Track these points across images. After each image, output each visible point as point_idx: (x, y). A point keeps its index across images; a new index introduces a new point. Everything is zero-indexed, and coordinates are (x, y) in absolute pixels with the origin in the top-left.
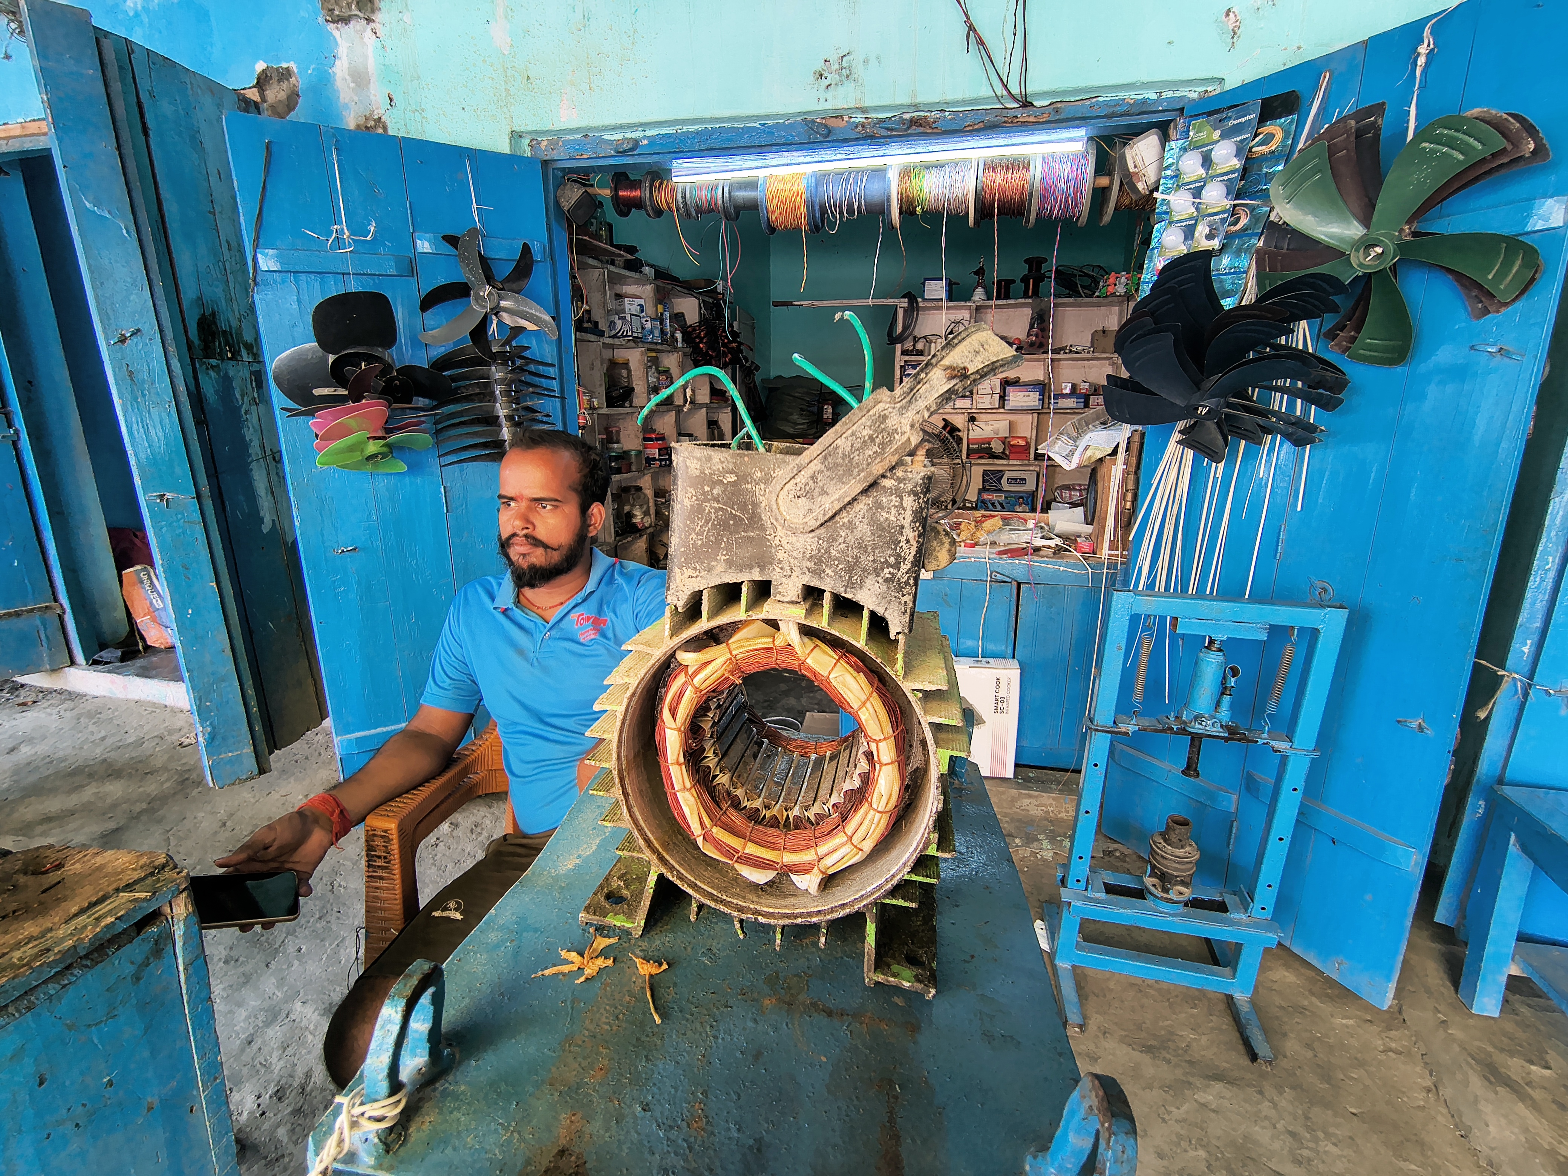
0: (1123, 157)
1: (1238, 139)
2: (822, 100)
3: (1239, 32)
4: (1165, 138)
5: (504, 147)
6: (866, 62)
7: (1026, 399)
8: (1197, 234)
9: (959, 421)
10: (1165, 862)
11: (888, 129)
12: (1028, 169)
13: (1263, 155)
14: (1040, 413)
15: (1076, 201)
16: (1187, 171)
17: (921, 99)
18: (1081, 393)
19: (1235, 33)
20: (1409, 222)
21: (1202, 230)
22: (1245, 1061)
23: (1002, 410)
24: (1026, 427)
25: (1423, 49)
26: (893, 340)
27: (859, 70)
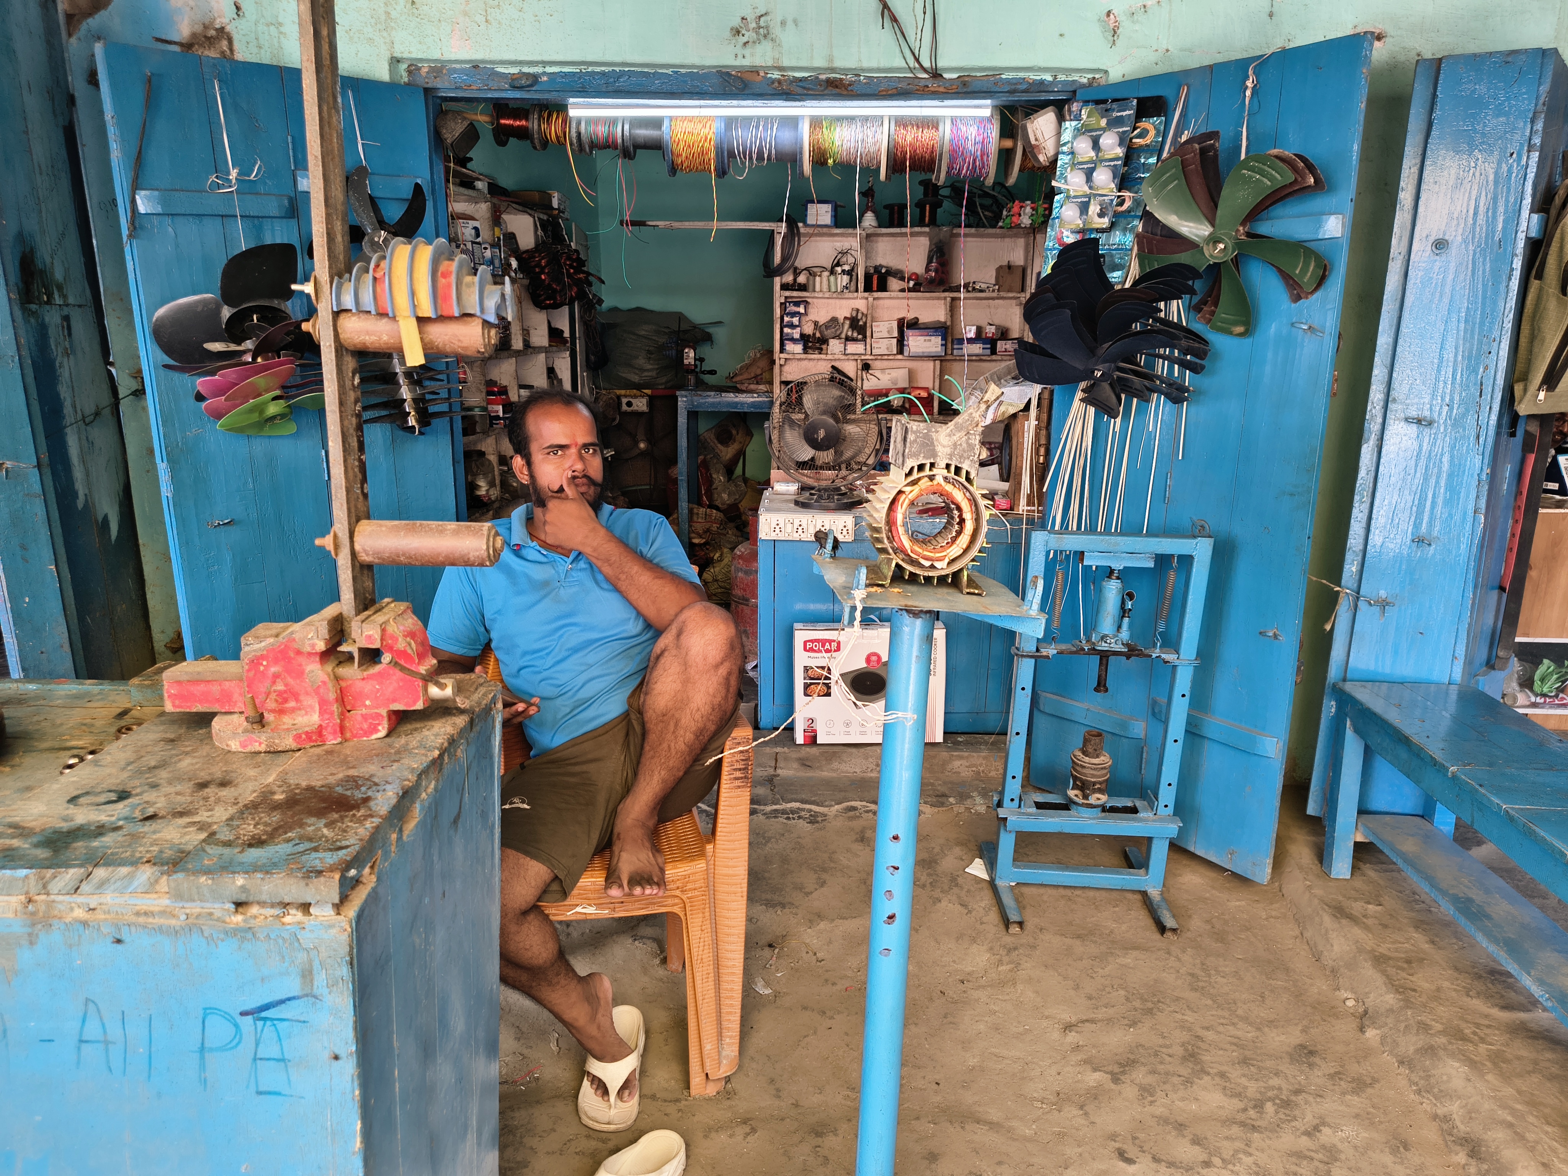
0: (1025, 129)
1: (1121, 130)
2: (740, 56)
3: (1118, 32)
4: (1061, 119)
5: (383, 74)
6: (783, 23)
7: (928, 343)
8: (1090, 213)
9: (850, 368)
10: (1084, 771)
11: (804, 88)
12: (937, 129)
13: (1141, 146)
14: (943, 361)
15: (983, 163)
16: (1081, 152)
17: (838, 64)
18: (987, 338)
19: (1115, 32)
20: (1243, 224)
21: (1094, 209)
22: (1157, 936)
23: (900, 357)
24: (927, 376)
25: (1249, 84)
26: (771, 272)
27: (776, 31)
